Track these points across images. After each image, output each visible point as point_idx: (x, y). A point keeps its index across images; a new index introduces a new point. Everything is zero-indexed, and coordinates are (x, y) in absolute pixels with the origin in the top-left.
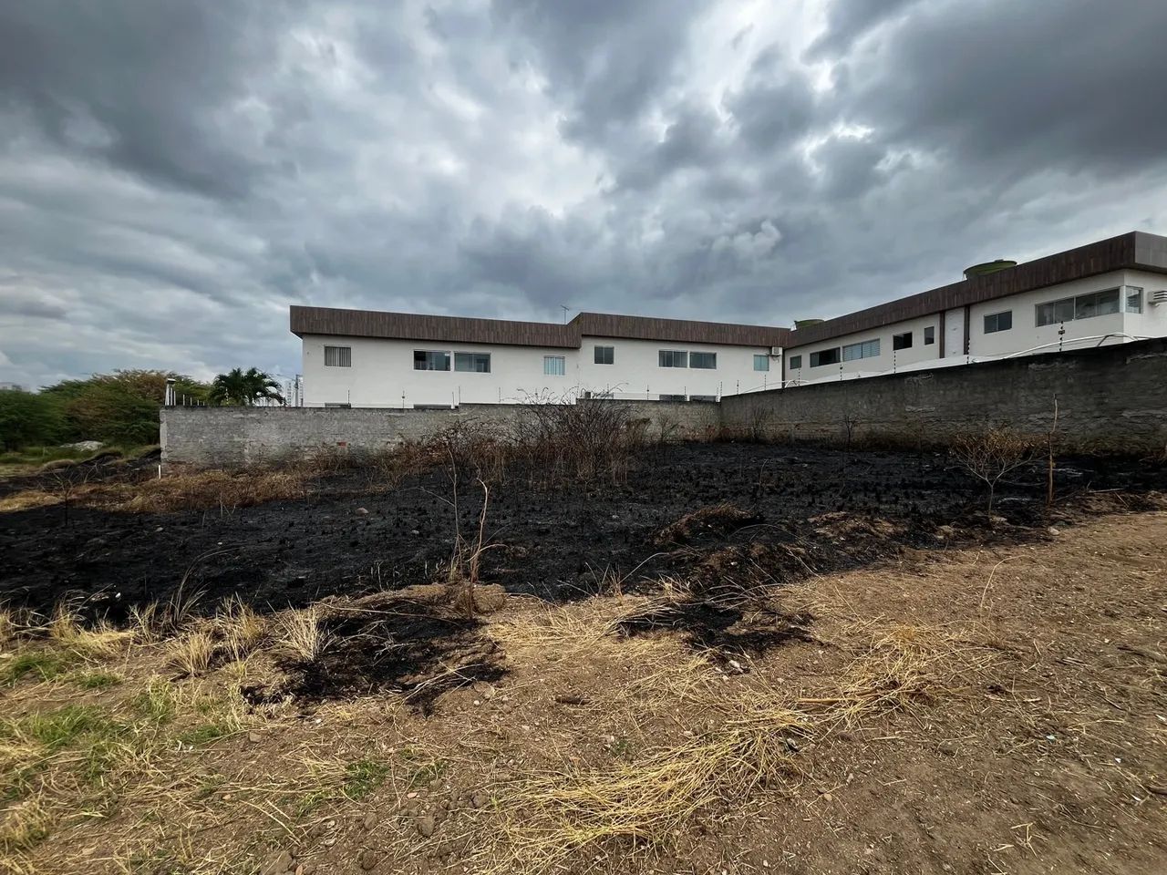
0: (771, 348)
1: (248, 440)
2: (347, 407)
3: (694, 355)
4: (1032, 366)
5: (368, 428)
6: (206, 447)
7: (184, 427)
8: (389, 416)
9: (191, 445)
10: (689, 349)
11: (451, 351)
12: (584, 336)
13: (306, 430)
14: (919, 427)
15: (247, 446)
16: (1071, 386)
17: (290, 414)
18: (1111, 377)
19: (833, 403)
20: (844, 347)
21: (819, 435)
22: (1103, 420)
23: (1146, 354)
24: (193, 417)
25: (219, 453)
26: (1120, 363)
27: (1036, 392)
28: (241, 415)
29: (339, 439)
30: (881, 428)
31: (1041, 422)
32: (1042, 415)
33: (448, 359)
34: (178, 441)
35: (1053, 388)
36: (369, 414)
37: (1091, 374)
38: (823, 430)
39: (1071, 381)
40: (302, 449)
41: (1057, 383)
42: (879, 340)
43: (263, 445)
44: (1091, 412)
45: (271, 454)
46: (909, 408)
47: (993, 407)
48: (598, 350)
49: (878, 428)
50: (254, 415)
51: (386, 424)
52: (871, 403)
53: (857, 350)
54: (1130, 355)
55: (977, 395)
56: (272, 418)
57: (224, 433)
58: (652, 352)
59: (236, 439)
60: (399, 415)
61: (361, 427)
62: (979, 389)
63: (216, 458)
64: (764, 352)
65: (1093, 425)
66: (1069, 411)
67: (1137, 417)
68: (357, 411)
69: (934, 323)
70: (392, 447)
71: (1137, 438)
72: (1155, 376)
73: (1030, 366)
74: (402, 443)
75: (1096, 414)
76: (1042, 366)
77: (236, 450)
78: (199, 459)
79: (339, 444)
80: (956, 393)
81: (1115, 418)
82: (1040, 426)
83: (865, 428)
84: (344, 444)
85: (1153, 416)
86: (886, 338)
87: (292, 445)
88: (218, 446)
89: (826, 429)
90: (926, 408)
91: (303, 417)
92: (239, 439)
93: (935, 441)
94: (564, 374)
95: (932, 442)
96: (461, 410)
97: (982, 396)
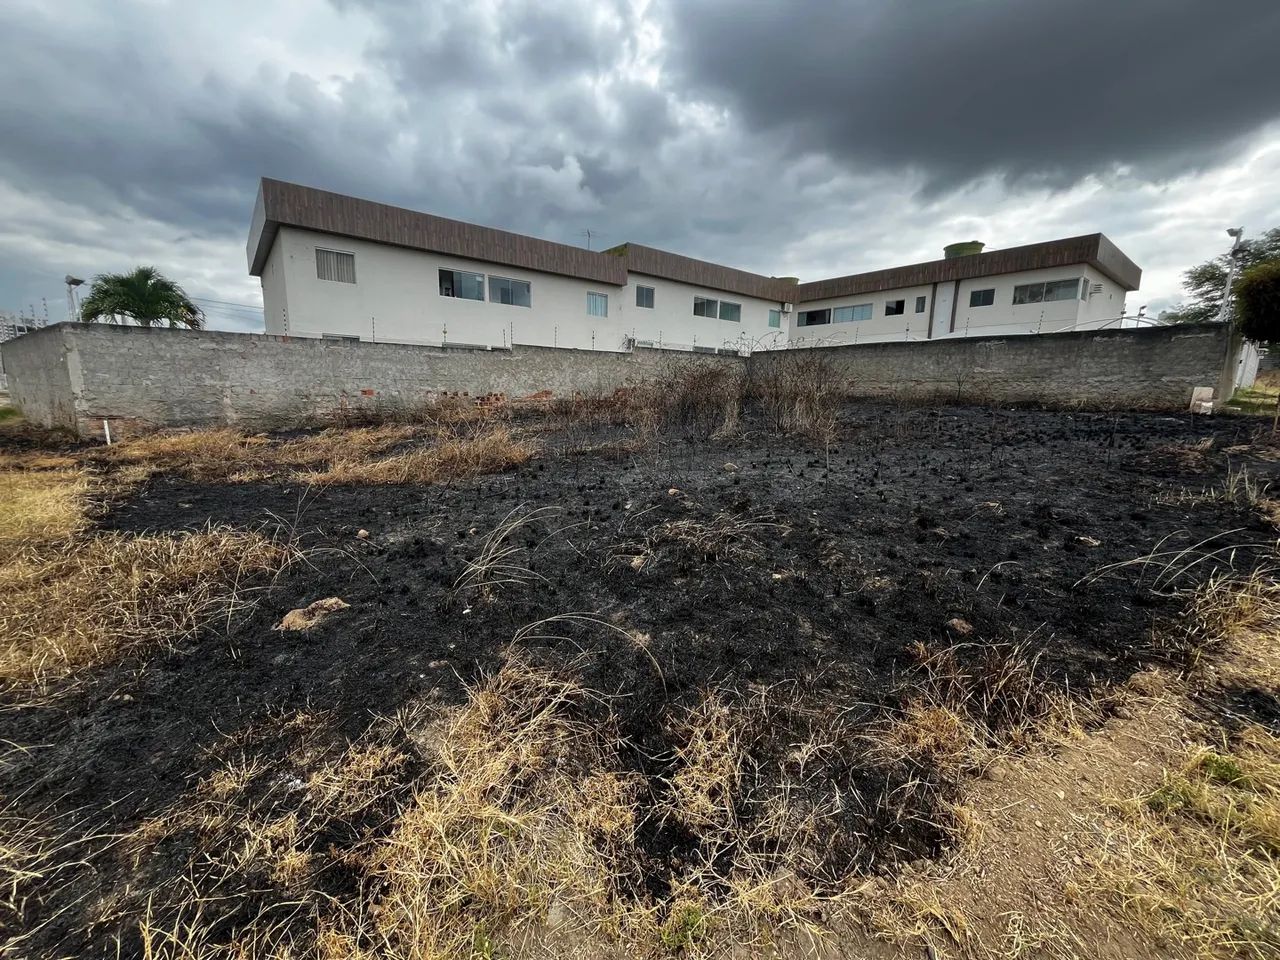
0: (783, 304)
1: (228, 384)
2: (355, 340)
3: (724, 305)
4: (1097, 339)
5: (402, 372)
6: (158, 393)
7: (113, 359)
8: (429, 356)
9: (129, 391)
10: (720, 298)
11: (484, 275)
12: (630, 272)
13: (317, 372)
14: (985, 386)
15: (228, 392)
16: (1126, 356)
17: (292, 346)
18: (1157, 351)
19: (896, 362)
20: (835, 309)
21: (875, 393)
22: (1145, 384)
23: (1187, 334)
24: (129, 344)
25: (180, 402)
26: (1166, 340)
27: (1096, 359)
28: (214, 345)
29: (365, 385)
30: (948, 387)
31: (1097, 384)
32: (1099, 378)
33: (481, 284)
34: (103, 382)
35: (1112, 357)
36: (402, 352)
37: (1142, 348)
38: (882, 388)
39: (1126, 352)
40: (312, 398)
41: (1115, 353)
42: (871, 304)
43: (252, 391)
44: (1138, 377)
45: (267, 405)
46: (977, 369)
47: (1057, 371)
48: (640, 290)
49: (943, 386)
50: (235, 347)
51: (426, 367)
52: (938, 364)
53: (848, 312)
54: (1175, 334)
55: (1044, 361)
56: (264, 351)
57: (187, 371)
58: (687, 298)
59: (208, 382)
60: (441, 355)
61: (393, 370)
62: (1048, 356)
63: (177, 410)
64: (777, 308)
65: (1137, 387)
66: (1121, 376)
67: (1172, 382)
68: (385, 347)
69: (927, 293)
70: (433, 399)
71: (1169, 397)
72: (1190, 352)
73: (1095, 338)
74: (445, 393)
75: (1142, 379)
76: (1105, 339)
77: (210, 399)
78: (148, 413)
79: (364, 392)
80: (1025, 357)
81: (1155, 382)
82: (1097, 386)
83: (930, 386)
84: (370, 392)
85: (1183, 381)
86: (880, 303)
87: (298, 393)
88: (178, 392)
89: (884, 386)
90: (995, 370)
91: (311, 352)
92: (212, 382)
93: (1000, 399)
94: (606, 316)
95: (997, 399)
96: (515, 353)
97: (1049, 362)
